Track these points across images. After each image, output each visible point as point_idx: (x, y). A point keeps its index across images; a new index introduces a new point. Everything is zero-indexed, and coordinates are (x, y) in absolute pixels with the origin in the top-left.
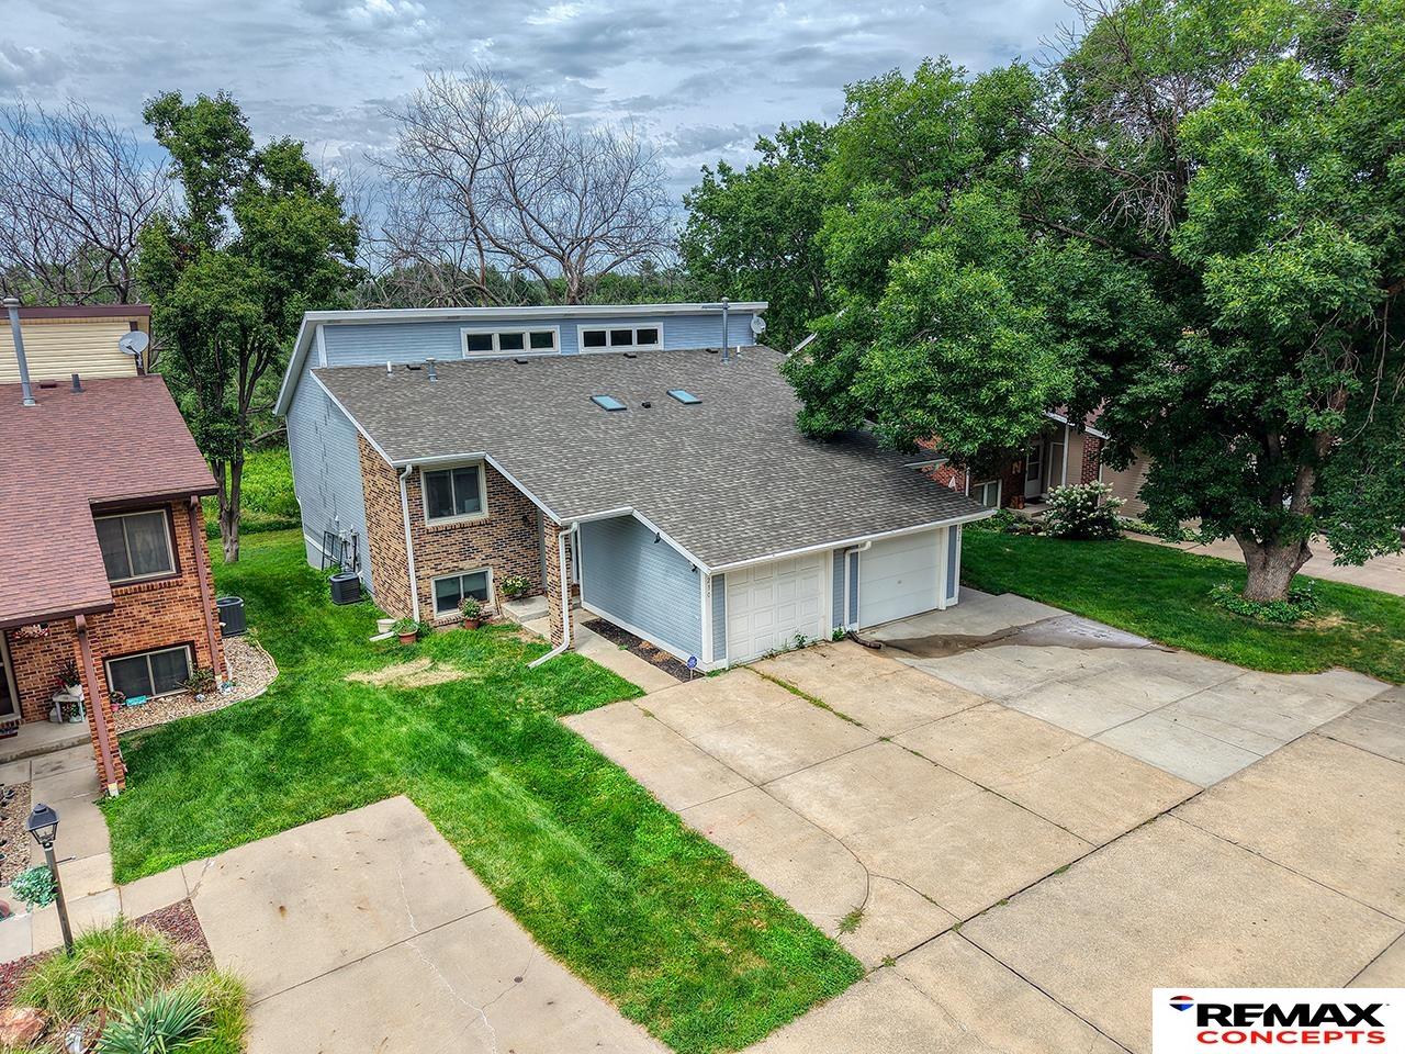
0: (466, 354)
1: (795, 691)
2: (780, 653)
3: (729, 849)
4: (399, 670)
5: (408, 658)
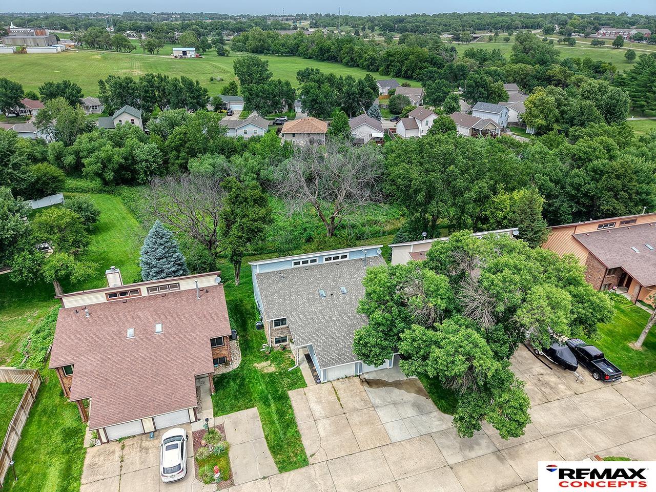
0: (293, 266)
1: (336, 393)
2: (340, 378)
3: (302, 435)
4: (264, 364)
5: (267, 360)
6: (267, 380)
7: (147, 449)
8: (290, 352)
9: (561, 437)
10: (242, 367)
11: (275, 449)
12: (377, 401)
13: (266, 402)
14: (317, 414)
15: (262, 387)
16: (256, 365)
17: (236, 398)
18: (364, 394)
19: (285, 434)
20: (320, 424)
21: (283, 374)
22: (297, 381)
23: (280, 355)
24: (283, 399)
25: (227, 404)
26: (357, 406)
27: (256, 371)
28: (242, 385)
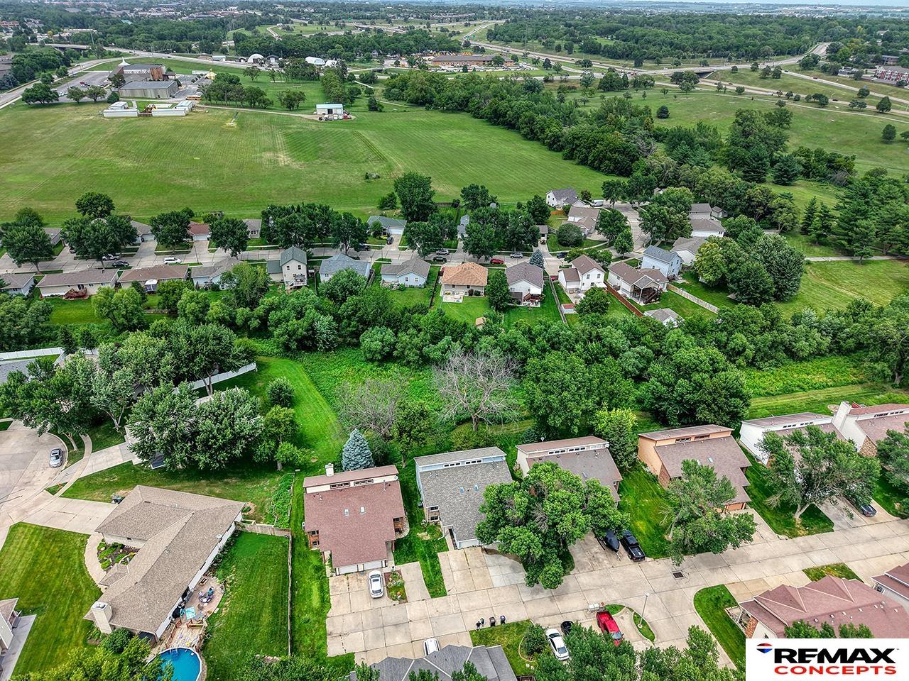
1: (466, 556)
2: (469, 547)
3: (444, 579)
4: (423, 534)
5: (425, 531)
6: (425, 544)
7: (361, 580)
8: (440, 526)
9: (592, 592)
10: (409, 534)
11: (429, 586)
12: (490, 563)
13: (424, 558)
14: (453, 569)
15: (422, 549)
16: (418, 534)
17: (407, 555)
18: (483, 558)
19: (435, 578)
20: (455, 574)
21: (435, 541)
22: (444, 548)
23: (433, 529)
24: (435, 557)
25: (402, 557)
26: (478, 565)
27: (418, 538)
28: (410, 547)
